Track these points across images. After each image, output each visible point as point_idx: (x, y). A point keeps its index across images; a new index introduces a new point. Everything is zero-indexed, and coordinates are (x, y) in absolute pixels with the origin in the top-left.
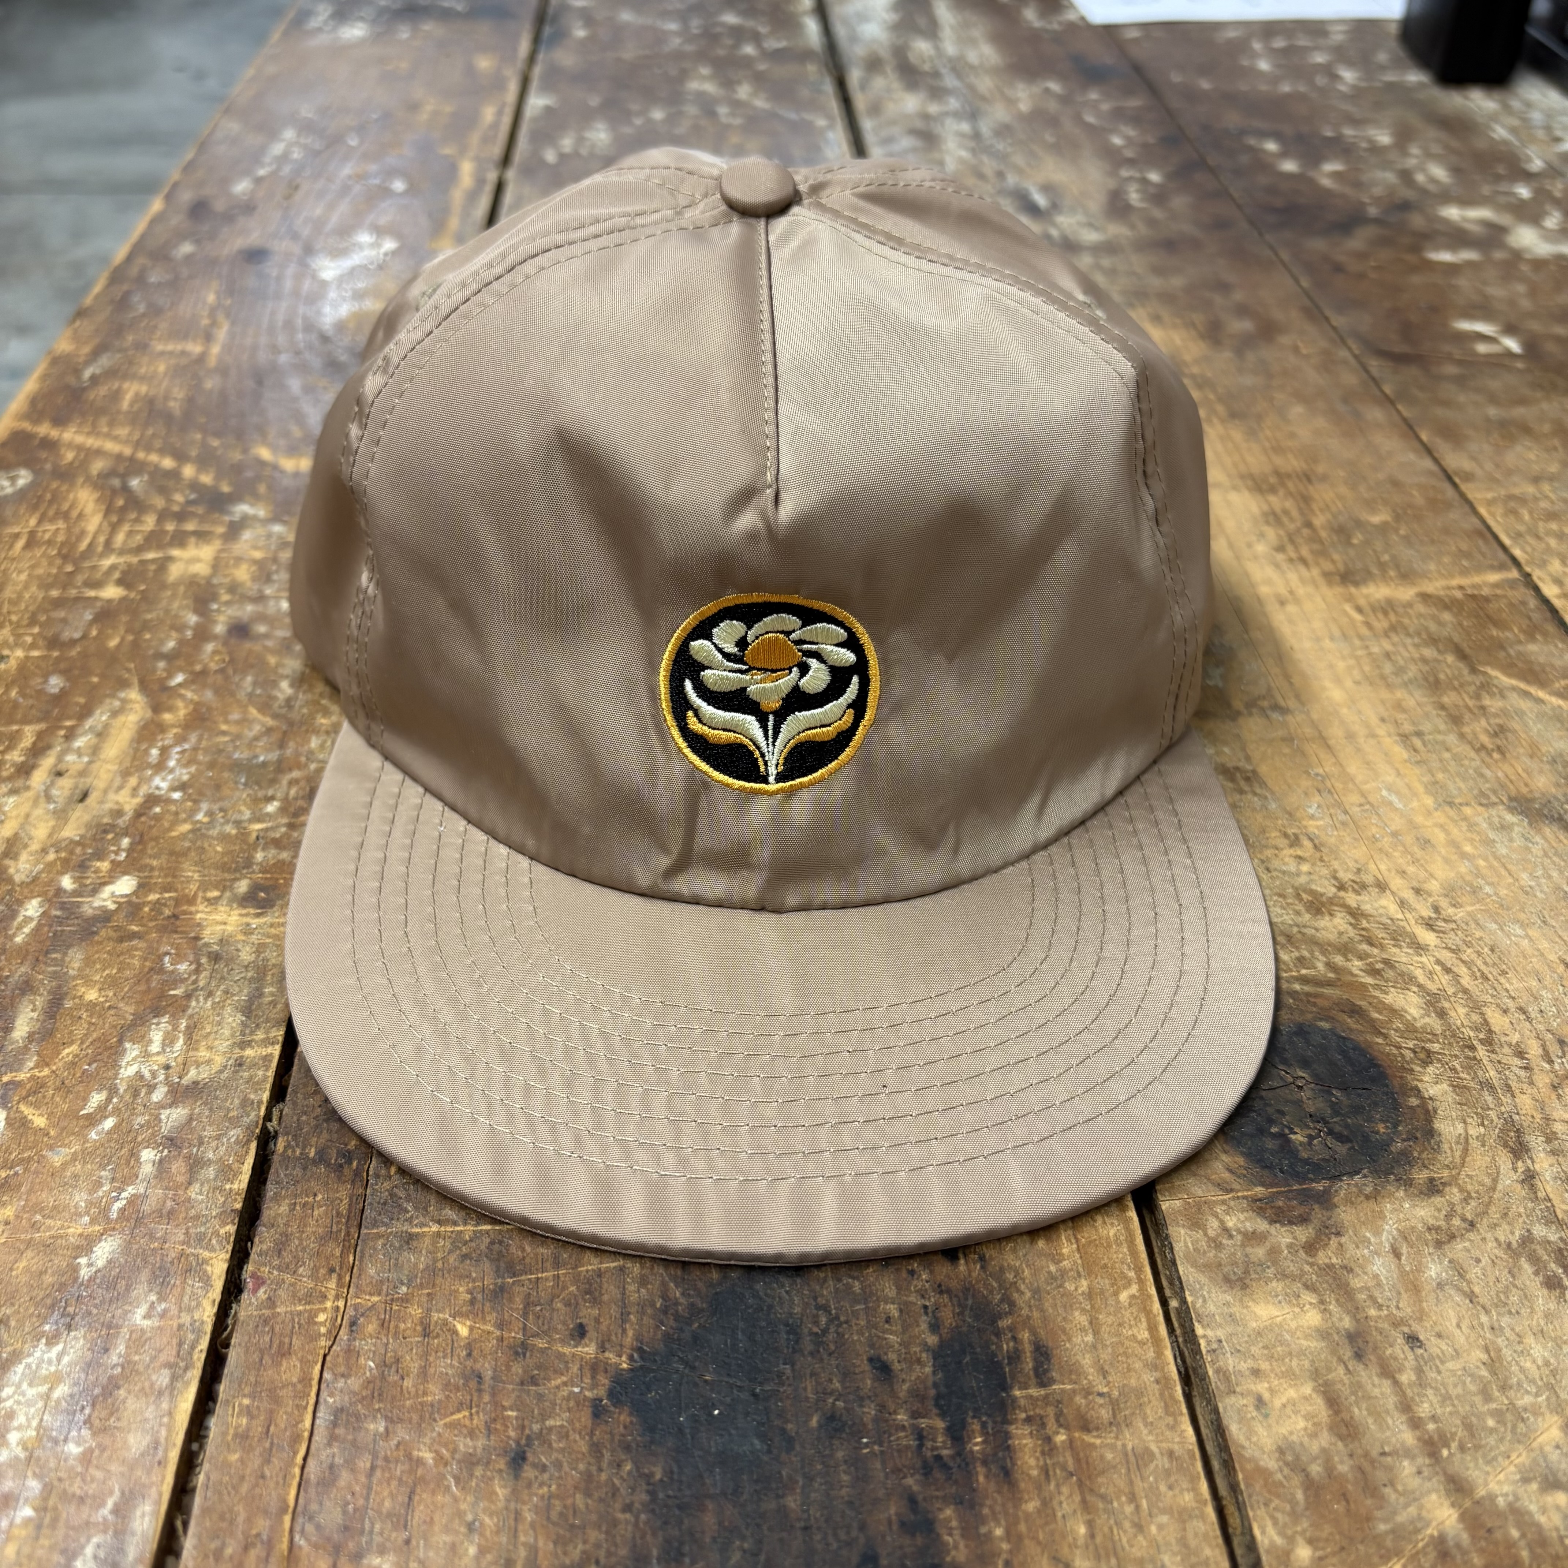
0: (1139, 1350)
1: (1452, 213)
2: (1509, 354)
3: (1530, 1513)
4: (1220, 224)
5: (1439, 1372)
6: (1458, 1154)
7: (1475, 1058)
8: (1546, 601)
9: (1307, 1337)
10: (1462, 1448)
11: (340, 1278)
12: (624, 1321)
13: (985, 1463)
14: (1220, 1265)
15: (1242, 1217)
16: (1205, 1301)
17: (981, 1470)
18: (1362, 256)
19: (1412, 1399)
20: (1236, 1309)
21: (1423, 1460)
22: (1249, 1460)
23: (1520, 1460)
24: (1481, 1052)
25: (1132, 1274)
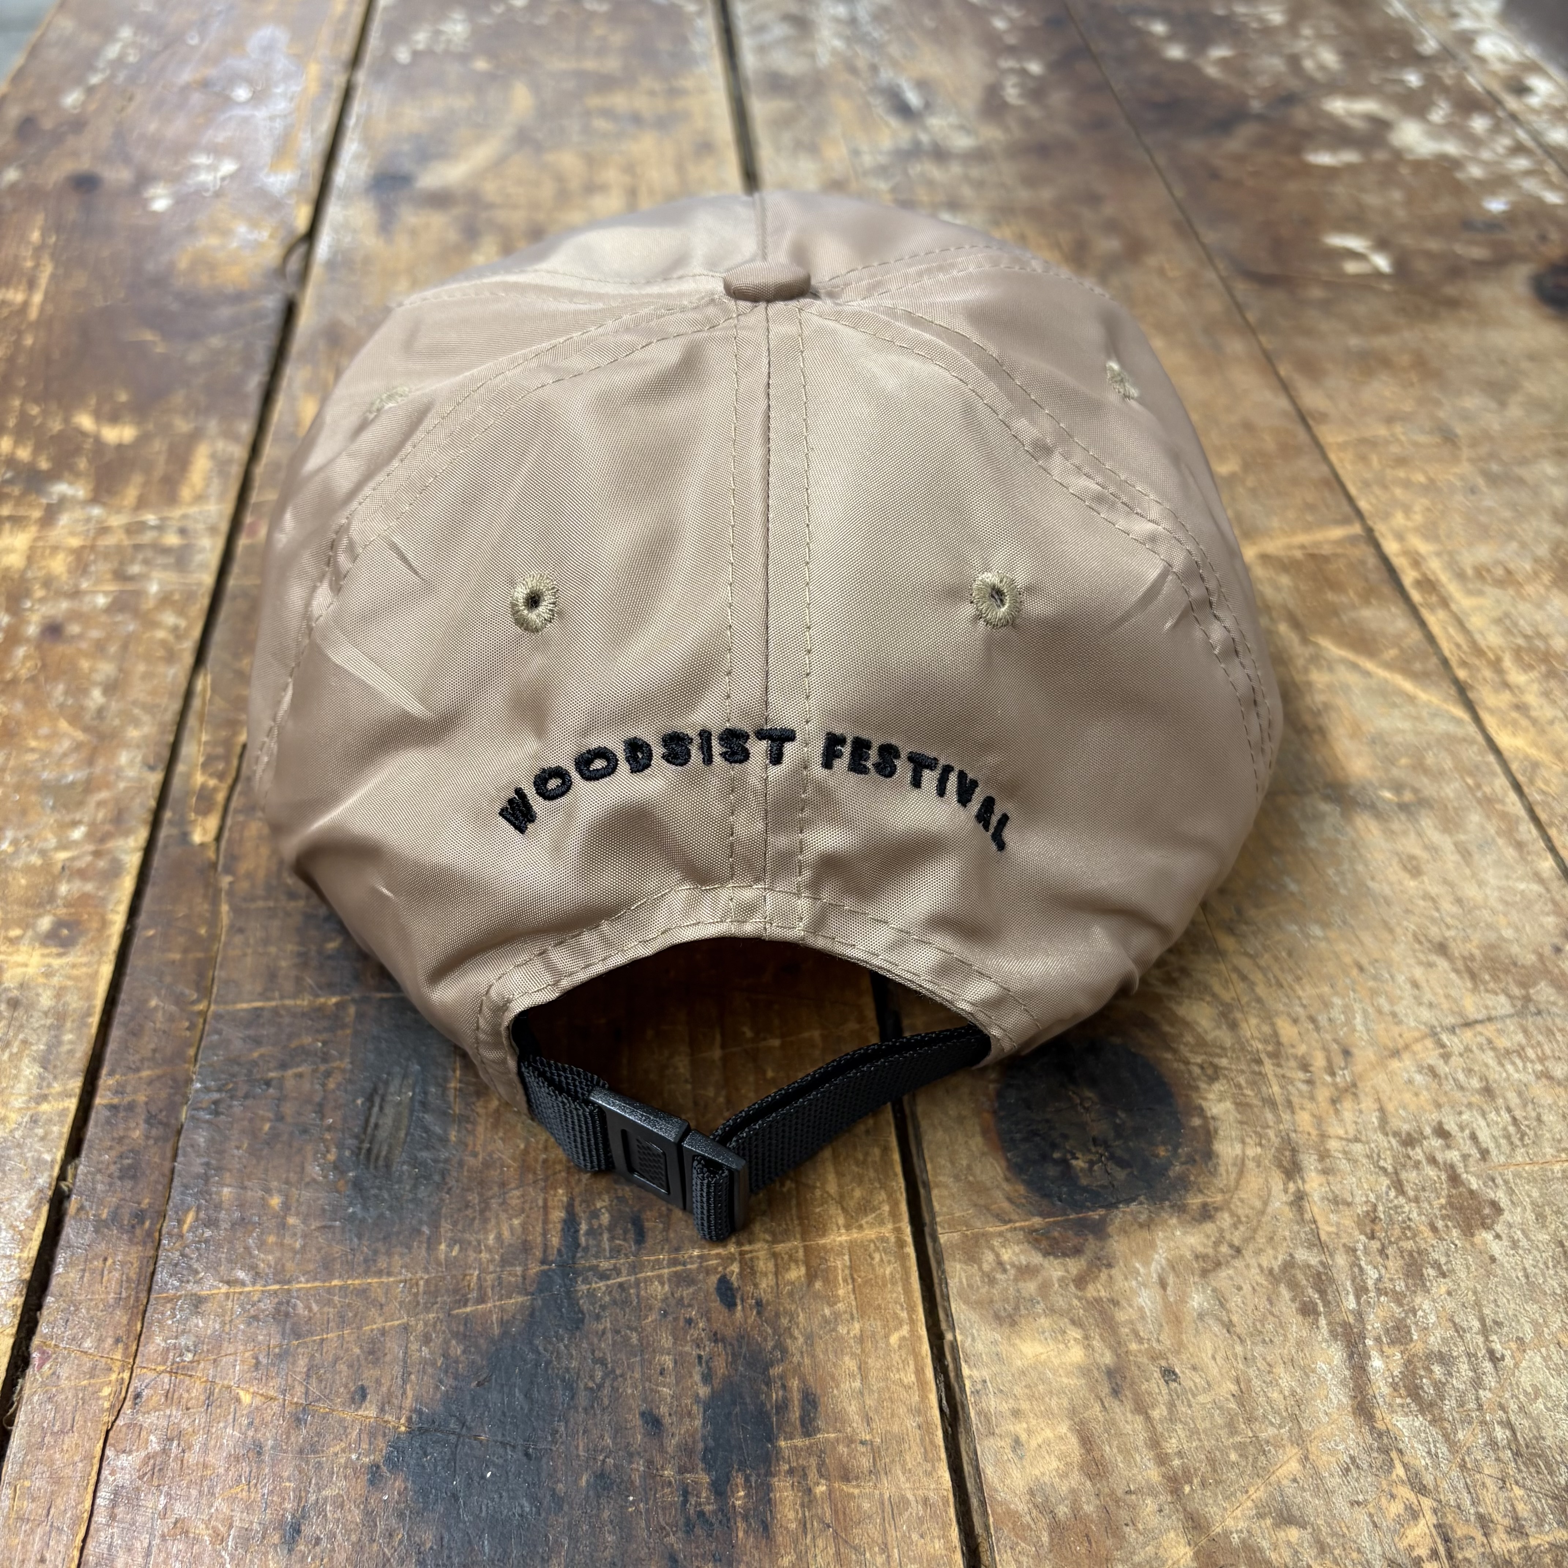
0: (904, 1394)
1: (1338, 106)
2: (1378, 275)
3: (1261, 1550)
4: (1099, 124)
5: (1190, 1406)
6: (1233, 1176)
7: (1260, 1073)
8: (1384, 560)
9: (1068, 1374)
10: (1203, 1484)
11: (127, 1347)
12: (404, 1382)
13: (746, 1518)
14: (992, 1301)
15: (1017, 1249)
16: (973, 1339)
17: (741, 1525)
18: (1239, 159)
19: (1162, 1434)
20: (1004, 1348)
21: (1165, 1498)
22: (1001, 1504)
23: (1258, 1494)
24: (1268, 1067)
25: (904, 1315)
